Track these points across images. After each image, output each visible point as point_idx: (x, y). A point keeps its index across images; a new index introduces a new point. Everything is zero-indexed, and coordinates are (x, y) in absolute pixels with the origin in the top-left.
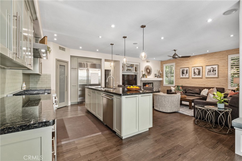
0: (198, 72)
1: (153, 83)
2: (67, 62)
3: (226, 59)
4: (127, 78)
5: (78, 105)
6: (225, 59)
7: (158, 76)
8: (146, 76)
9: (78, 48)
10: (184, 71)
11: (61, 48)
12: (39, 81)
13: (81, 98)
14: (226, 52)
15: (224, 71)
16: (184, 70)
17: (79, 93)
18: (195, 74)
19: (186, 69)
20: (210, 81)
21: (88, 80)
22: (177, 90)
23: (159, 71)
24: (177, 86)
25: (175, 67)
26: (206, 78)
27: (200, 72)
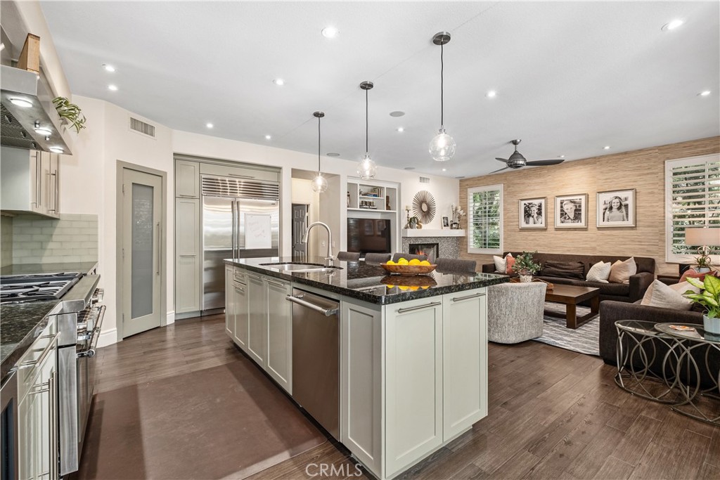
0: (575, 210)
1: (438, 244)
2: (161, 176)
3: (657, 173)
4: (357, 230)
5: (202, 321)
6: (657, 171)
7: (452, 225)
8: (418, 224)
9: (198, 128)
10: (532, 209)
11: (140, 125)
12: (49, 241)
13: (211, 295)
14: (657, 151)
15: (651, 209)
16: (530, 204)
17: (206, 278)
18: (565, 218)
19: (536, 202)
20: (609, 237)
21: (236, 236)
22: (522, 265)
23: (456, 210)
24: (512, 253)
25: (504, 195)
26: (599, 229)
27: (580, 210)
